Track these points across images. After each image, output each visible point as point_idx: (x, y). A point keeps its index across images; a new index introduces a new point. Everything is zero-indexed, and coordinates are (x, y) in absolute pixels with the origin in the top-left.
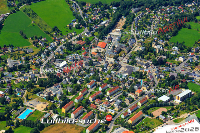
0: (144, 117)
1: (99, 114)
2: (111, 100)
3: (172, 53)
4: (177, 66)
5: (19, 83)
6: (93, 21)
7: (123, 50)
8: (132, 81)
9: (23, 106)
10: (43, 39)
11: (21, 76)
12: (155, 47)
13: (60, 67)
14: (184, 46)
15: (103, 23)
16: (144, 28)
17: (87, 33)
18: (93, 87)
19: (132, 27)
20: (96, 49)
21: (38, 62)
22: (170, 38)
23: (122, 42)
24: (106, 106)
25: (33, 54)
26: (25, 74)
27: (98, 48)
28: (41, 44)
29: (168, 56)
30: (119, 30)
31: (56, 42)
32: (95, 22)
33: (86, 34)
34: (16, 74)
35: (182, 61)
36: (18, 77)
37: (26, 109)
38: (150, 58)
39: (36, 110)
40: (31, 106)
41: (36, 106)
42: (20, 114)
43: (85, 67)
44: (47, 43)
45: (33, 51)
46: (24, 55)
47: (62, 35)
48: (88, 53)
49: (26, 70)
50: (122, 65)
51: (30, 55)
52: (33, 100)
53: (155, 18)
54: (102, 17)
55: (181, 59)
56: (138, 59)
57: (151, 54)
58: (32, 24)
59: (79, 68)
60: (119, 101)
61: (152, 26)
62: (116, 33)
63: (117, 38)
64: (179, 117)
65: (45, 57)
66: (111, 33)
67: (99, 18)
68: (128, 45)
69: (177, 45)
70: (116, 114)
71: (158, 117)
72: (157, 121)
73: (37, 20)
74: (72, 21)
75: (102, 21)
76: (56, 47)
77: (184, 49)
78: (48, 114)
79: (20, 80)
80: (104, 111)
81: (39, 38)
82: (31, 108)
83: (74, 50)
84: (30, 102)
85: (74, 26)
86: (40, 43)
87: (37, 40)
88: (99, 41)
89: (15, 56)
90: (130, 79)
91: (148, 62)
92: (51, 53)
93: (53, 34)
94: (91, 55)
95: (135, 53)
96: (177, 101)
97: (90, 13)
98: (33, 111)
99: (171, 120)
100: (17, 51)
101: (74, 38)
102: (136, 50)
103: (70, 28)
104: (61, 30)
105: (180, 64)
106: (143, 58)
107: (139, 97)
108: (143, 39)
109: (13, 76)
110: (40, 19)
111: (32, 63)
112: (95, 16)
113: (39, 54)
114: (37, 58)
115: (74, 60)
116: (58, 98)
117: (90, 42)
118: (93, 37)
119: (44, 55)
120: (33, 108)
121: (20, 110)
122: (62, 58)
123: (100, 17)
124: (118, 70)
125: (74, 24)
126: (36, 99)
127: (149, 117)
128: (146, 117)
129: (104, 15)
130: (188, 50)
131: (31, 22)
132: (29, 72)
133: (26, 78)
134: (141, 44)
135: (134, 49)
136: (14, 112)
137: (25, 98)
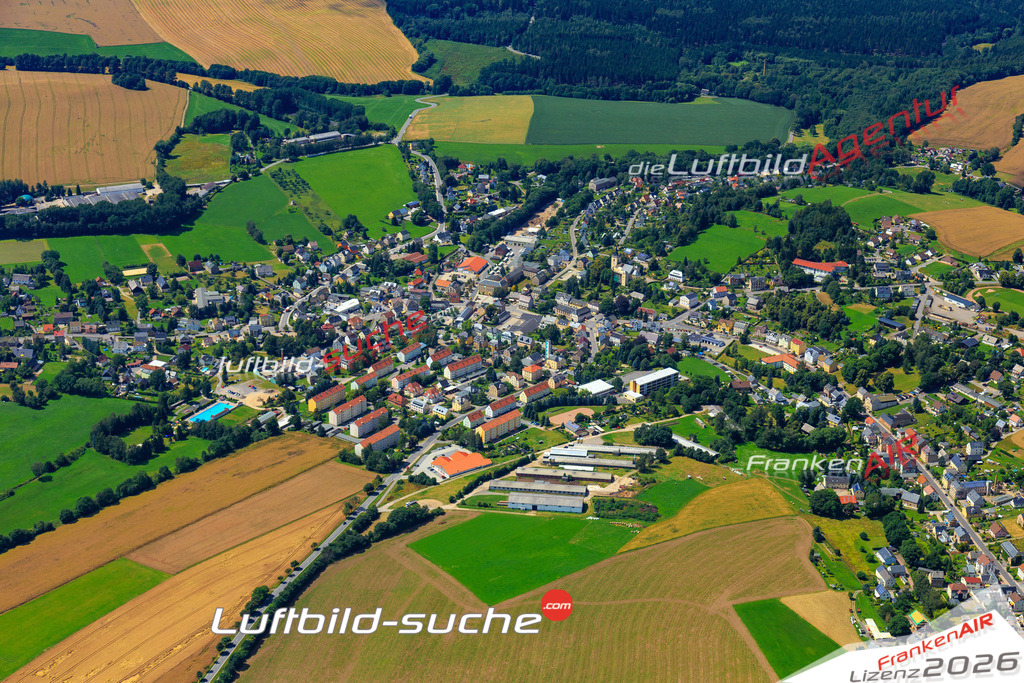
0: (524, 427)
1: (406, 417)
2: (448, 389)
3: (665, 288)
4: (669, 318)
5: (214, 344)
6: (467, 207)
7: (529, 279)
8: (526, 348)
9: (209, 395)
10: (309, 246)
11: (224, 329)
12: (619, 270)
13: (336, 312)
14: (704, 271)
15: (495, 213)
16: (608, 226)
17: (441, 236)
18: (412, 360)
19: (576, 223)
20: (453, 273)
21: (278, 298)
22: (671, 250)
23: (531, 260)
24: (431, 401)
25: (271, 281)
26: (235, 327)
27: (460, 272)
28: (301, 258)
29: (648, 293)
30: (536, 230)
31: (344, 253)
32: (473, 208)
33: (436, 239)
34: (212, 323)
35: (688, 307)
36: (215, 332)
37: (215, 401)
38: (597, 298)
39: (241, 405)
40: (229, 396)
41: (244, 397)
42: (197, 411)
43: (408, 313)
44: (319, 256)
45: (275, 274)
46: (243, 282)
47: (368, 239)
48: (428, 283)
49: (241, 315)
50: (512, 313)
51: (262, 283)
52: (242, 384)
53: (649, 201)
54: (497, 199)
55: (684, 302)
56: (561, 301)
57: (605, 287)
58: (287, 208)
59: (389, 315)
60: (469, 389)
61: (631, 221)
62: (524, 238)
63: (522, 250)
64: (622, 430)
65: (304, 289)
66: (508, 238)
67: (487, 201)
68: (547, 267)
69: (683, 266)
70: (452, 418)
71: (563, 427)
72: (558, 435)
73: (306, 200)
74: (407, 206)
75: (495, 208)
76: (341, 267)
77: (699, 279)
78: (270, 414)
79: (218, 339)
80: (421, 411)
81: (300, 242)
82: (231, 400)
83: (391, 274)
84: (231, 388)
85: (408, 218)
86: (298, 255)
87: (291, 247)
88: (469, 256)
89: (220, 283)
90: (520, 344)
91: (590, 306)
92: (322, 280)
93: (342, 236)
94: (435, 287)
95: (560, 286)
96: (632, 396)
97: (465, 188)
98: (232, 406)
99: (595, 433)
100: (228, 271)
101: (399, 247)
102: (565, 278)
103: (395, 222)
104: (367, 227)
105: (679, 314)
106: (579, 297)
107: (529, 384)
108: (594, 251)
109: (201, 329)
110: (313, 196)
111: (263, 300)
112: (478, 196)
113: (289, 282)
114: (281, 289)
115: (381, 299)
116: (308, 380)
117: (443, 258)
118: (455, 247)
119: (301, 282)
120: (235, 401)
121: (197, 403)
122: (351, 293)
123: (490, 198)
124: (497, 323)
125: (409, 213)
126: (249, 382)
127: (539, 427)
128: (531, 425)
129: (504, 195)
130: (710, 281)
131: (287, 202)
132: (247, 321)
133: (235, 333)
134: (585, 263)
135: (560, 277)
136: (182, 409)
137: (221, 379)
